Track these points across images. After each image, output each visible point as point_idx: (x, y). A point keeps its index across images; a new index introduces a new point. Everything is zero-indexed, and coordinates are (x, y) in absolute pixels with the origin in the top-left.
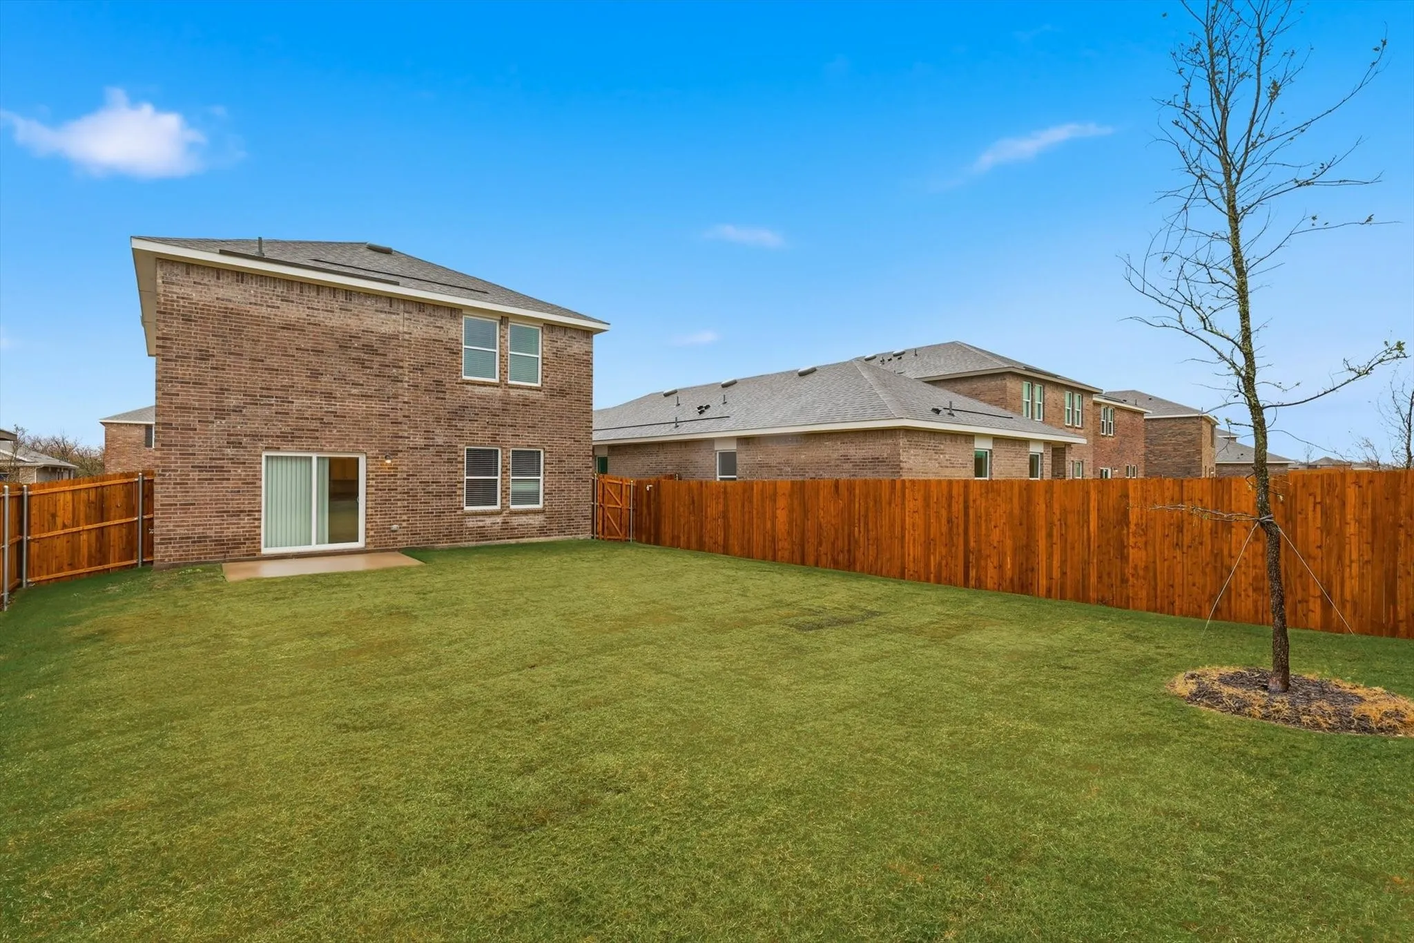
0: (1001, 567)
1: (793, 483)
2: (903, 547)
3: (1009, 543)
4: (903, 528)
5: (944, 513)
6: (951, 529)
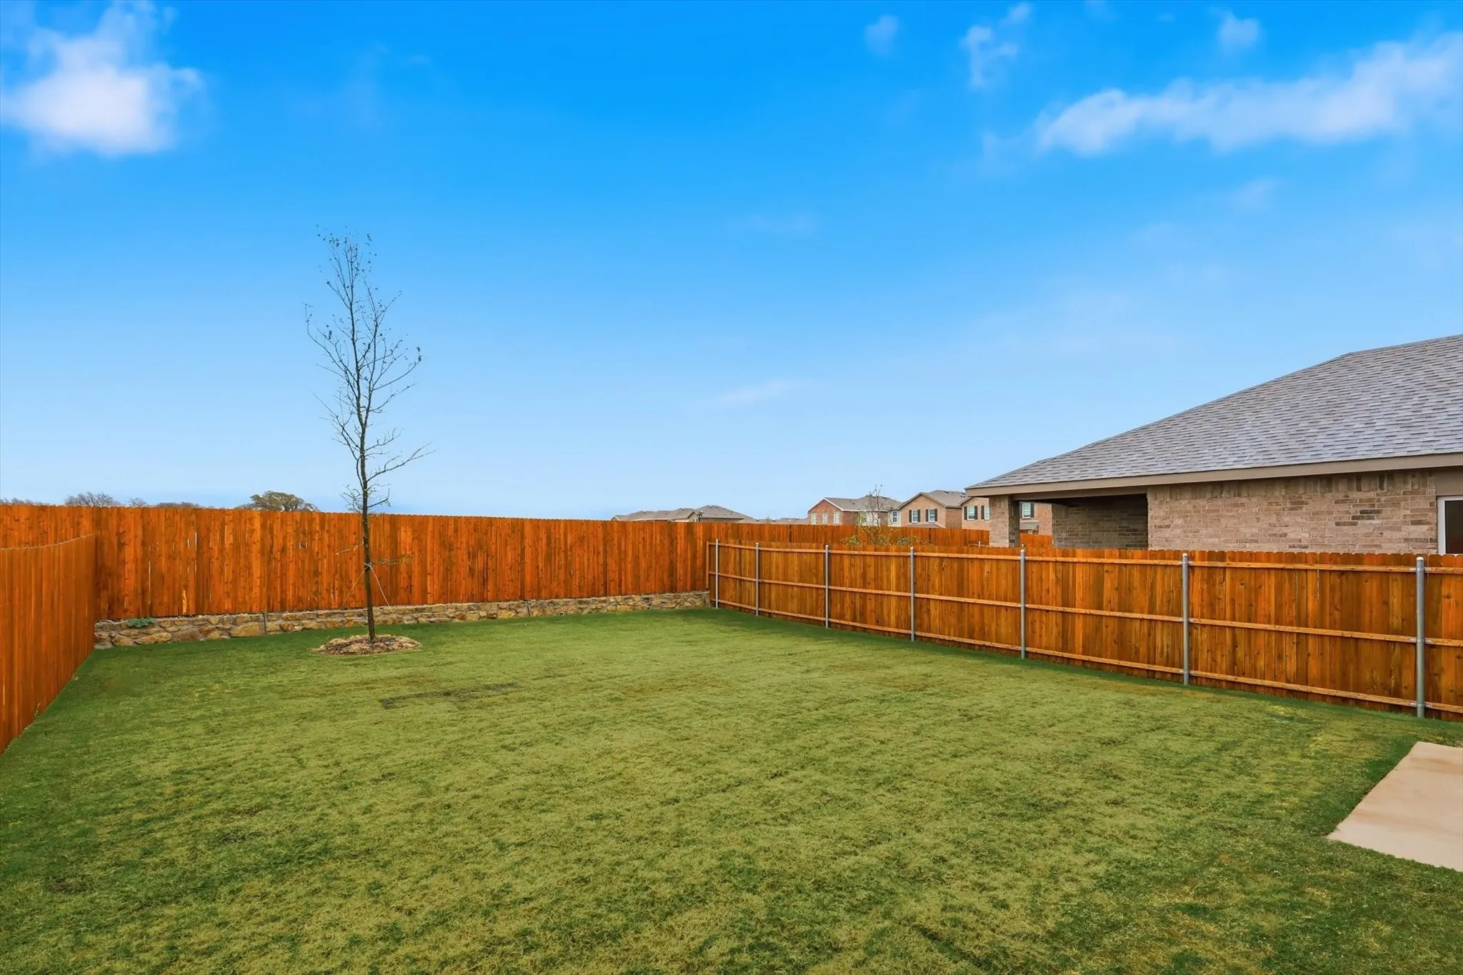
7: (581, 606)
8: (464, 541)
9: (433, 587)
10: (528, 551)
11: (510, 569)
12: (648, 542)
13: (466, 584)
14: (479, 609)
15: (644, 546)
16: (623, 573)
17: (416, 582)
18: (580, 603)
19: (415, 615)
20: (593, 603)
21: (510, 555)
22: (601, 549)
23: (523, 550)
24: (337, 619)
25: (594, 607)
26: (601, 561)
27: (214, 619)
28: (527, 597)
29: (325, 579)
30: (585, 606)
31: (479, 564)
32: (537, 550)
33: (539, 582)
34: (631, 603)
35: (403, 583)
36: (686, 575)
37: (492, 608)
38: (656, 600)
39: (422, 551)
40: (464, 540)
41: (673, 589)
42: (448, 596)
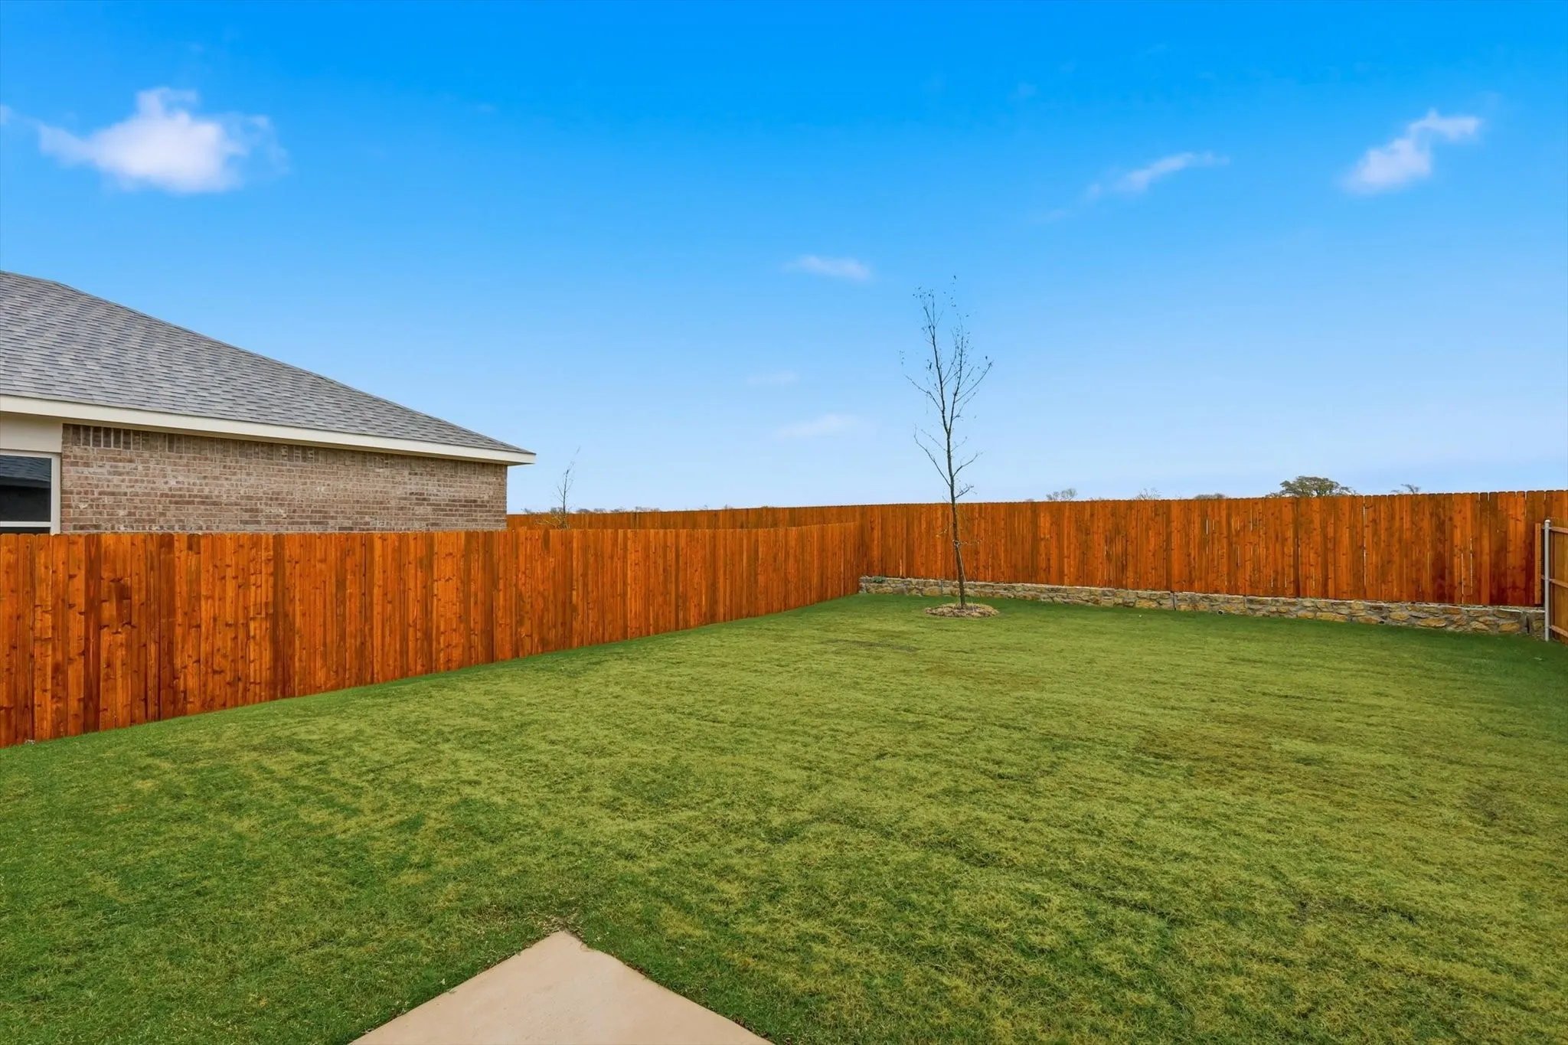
0: (699, 605)
1: (470, 535)
2: (625, 604)
3: (704, 583)
4: (625, 583)
5: (660, 561)
6: (665, 578)
7: (1253, 606)
8: (1100, 526)
9: (1070, 567)
10: (1176, 540)
11: (1154, 555)
13: (1103, 571)
14: (1114, 595)
16: (1331, 568)
17: (1054, 563)
18: (1251, 601)
19: (1051, 594)
20: (1271, 604)
21: (1152, 541)
22: (1290, 534)
23: (1169, 535)
24: (988, 590)
25: (1274, 609)
26: (1289, 549)
27: (914, 581)
28: (1175, 587)
29: (982, 556)
30: (1259, 607)
31: (1118, 548)
32: (1187, 535)
33: (1190, 572)
34: (1345, 611)
35: (1043, 565)
36: (1477, 578)
37: (1130, 595)
38: (1401, 612)
39: (1059, 535)
40: (1101, 524)
41: (1440, 598)
42: (1085, 577)
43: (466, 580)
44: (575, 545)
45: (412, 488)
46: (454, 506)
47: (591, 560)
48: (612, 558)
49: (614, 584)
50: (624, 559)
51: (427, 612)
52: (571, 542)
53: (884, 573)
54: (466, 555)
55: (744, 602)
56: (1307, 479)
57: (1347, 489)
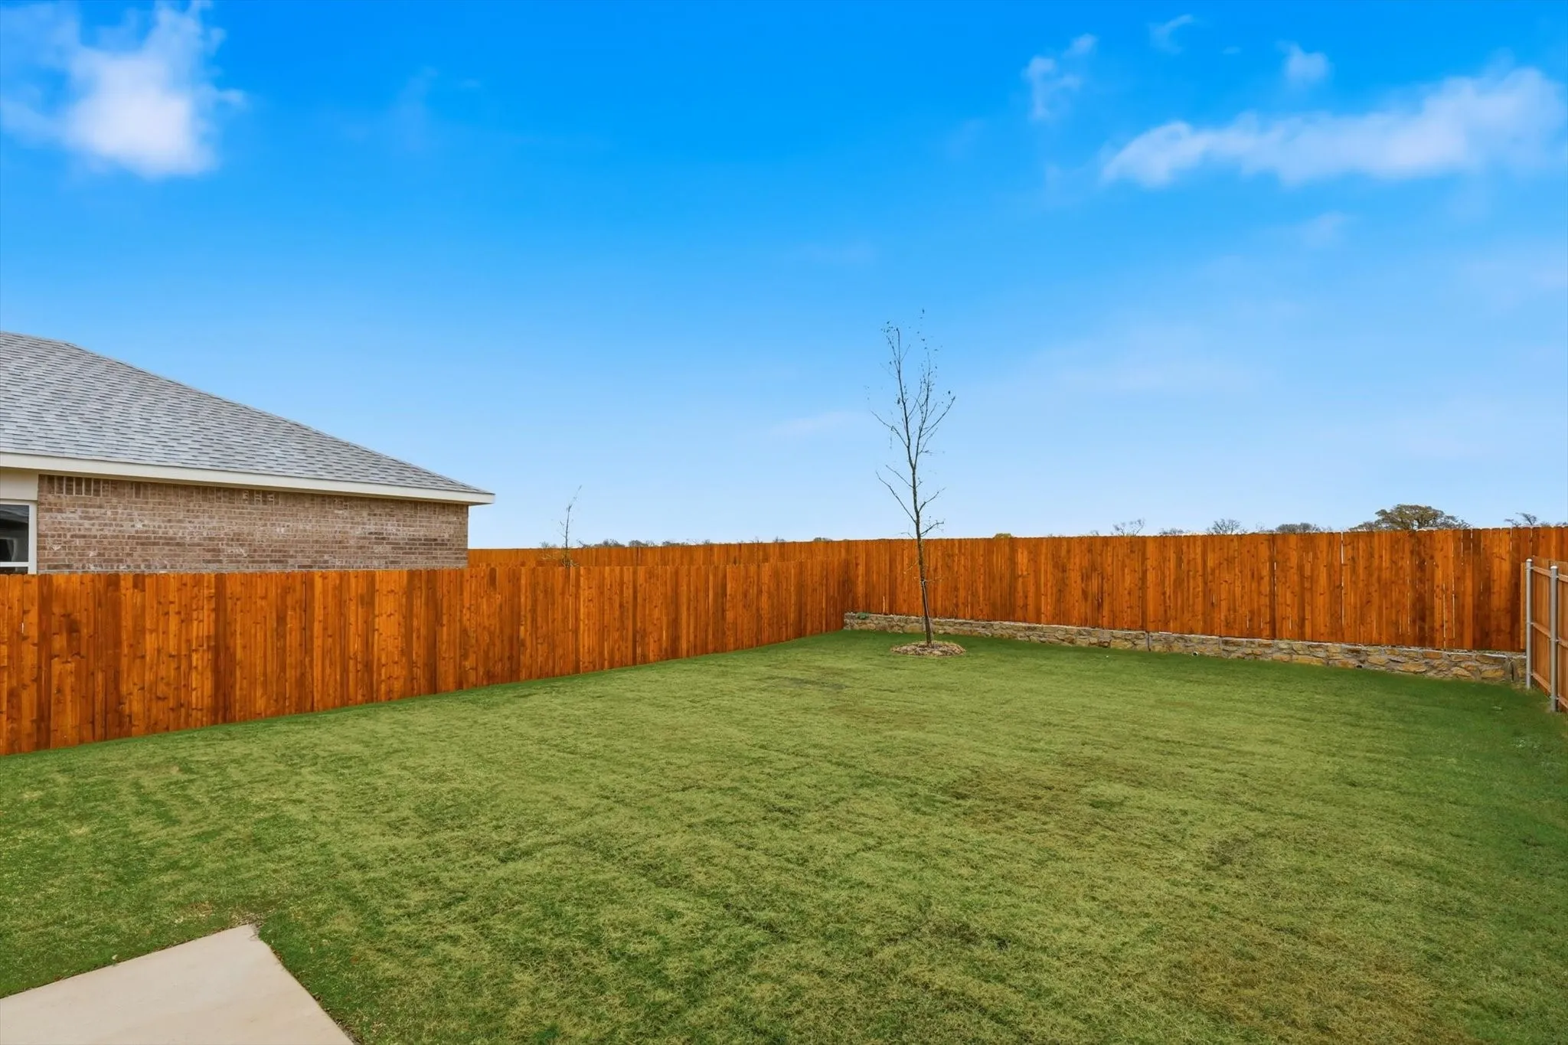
0: (660, 639)
1: (412, 574)
2: (577, 639)
3: (664, 619)
4: (577, 619)
5: (617, 598)
6: (622, 614)
7: (1228, 648)
8: (1077, 562)
9: (1047, 607)
10: (1151, 576)
11: (1129, 593)
12: (1362, 563)
13: (1078, 607)
14: (1090, 634)
15: (1354, 571)
16: (1308, 608)
17: (1031, 601)
18: (1226, 643)
19: (1027, 633)
20: (1245, 647)
21: (1128, 579)
22: (1265, 572)
23: (1145, 572)
24: (966, 628)
25: (1249, 651)
26: (1265, 588)
27: (897, 618)
28: (1151, 626)
29: (962, 593)
30: (1235, 648)
31: (1094, 585)
32: (1163, 573)
33: (1166, 611)
34: (1322, 654)
35: (1021, 603)
36: (1460, 621)
37: (1105, 635)
38: (1379, 657)
39: (1037, 572)
40: (1077, 560)
41: (1422, 640)
42: (1061, 616)
43: (408, 615)
44: (523, 582)
45: (371, 527)
46: (412, 545)
47: (541, 596)
48: (563, 593)
49: (565, 618)
50: (577, 597)
51: (367, 645)
52: (519, 579)
53: (868, 609)
54: (409, 592)
55: (710, 637)
56: (1406, 507)
57: (1452, 518)
